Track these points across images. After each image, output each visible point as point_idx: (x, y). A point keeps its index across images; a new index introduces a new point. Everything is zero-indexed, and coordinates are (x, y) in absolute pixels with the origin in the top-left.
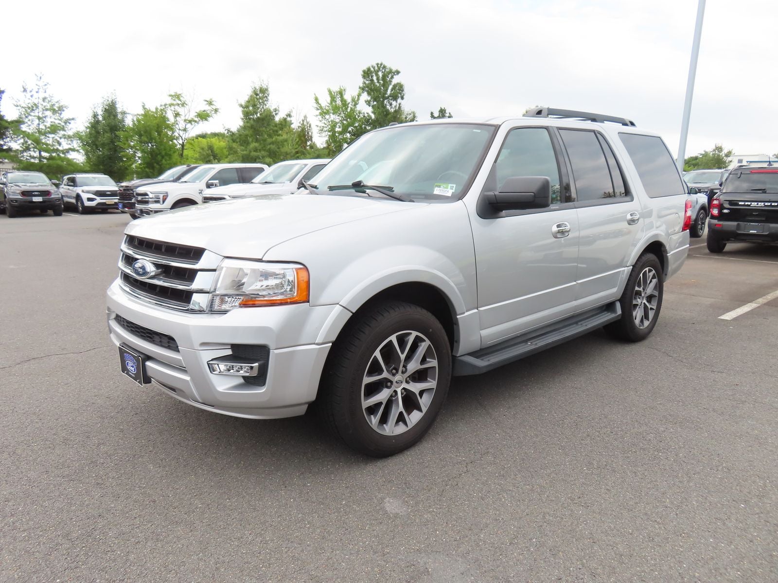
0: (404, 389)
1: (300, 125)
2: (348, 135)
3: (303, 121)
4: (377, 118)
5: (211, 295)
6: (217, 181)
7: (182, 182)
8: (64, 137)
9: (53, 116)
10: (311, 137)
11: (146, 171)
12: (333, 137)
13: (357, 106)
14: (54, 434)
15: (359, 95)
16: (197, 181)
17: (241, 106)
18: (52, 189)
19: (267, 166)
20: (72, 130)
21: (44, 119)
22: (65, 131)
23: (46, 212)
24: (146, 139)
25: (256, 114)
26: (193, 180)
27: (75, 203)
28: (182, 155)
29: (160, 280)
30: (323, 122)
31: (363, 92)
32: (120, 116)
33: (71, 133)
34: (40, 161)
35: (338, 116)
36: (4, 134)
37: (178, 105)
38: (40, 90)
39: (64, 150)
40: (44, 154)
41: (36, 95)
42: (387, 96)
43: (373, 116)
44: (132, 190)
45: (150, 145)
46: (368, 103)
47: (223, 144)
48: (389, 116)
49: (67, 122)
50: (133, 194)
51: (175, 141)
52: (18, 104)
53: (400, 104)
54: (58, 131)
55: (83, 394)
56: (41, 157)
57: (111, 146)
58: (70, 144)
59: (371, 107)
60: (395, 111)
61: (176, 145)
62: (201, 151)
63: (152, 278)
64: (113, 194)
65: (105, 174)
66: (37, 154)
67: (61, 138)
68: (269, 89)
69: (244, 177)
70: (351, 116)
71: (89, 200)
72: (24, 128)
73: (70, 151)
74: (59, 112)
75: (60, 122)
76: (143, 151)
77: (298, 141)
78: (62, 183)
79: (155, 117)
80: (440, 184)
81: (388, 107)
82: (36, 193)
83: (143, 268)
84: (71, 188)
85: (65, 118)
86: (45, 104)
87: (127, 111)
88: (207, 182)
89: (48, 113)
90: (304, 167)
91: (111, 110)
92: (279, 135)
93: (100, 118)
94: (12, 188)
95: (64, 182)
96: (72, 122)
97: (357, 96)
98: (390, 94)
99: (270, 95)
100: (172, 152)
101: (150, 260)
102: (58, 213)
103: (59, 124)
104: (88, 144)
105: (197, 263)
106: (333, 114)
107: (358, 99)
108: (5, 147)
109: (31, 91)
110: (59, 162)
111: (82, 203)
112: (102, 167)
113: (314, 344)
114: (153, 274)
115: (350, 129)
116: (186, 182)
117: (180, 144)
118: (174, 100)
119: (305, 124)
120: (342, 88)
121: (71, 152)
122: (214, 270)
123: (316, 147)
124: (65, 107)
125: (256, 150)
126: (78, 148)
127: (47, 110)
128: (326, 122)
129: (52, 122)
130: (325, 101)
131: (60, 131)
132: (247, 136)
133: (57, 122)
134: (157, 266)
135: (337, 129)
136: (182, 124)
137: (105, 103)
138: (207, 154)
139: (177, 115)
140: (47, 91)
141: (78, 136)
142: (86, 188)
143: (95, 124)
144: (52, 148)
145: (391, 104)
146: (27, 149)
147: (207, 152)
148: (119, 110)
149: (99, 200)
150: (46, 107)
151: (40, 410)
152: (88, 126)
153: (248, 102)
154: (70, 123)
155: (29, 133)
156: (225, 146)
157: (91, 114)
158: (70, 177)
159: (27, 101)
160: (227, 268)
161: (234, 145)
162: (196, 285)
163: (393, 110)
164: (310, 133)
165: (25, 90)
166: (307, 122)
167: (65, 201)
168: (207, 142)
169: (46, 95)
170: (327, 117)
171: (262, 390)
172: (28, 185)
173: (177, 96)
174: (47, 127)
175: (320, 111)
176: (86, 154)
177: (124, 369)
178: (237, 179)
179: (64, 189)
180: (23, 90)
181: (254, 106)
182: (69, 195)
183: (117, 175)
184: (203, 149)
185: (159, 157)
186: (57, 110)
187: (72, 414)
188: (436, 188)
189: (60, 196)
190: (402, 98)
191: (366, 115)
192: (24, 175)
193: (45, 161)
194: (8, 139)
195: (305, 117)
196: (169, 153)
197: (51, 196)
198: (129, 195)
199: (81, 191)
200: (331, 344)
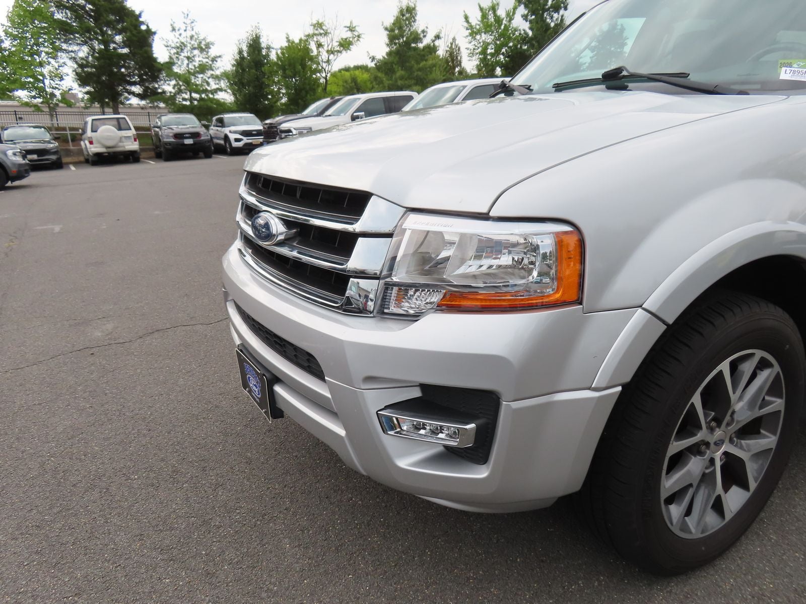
0: (726, 453)
1: (448, 49)
2: (502, 57)
3: (452, 44)
4: (535, 36)
5: (382, 282)
6: (363, 113)
7: (326, 116)
8: (212, 76)
9: (201, 56)
10: (460, 62)
11: (291, 108)
12: (484, 60)
13: (512, 22)
14: (163, 460)
15: (515, 9)
16: (341, 114)
17: (386, 29)
18: (202, 130)
19: (416, 93)
20: (220, 69)
21: (193, 58)
22: (213, 70)
23: (198, 154)
24: (290, 74)
25: (403, 38)
26: (338, 113)
27: (224, 144)
28: (325, 89)
29: (292, 248)
30: (473, 43)
31: (519, 6)
32: (264, 52)
33: (218, 72)
34: (191, 102)
35: (491, 35)
36: (158, 77)
37: (321, 34)
38: (187, 28)
39: (213, 90)
40: (195, 95)
41: (184, 34)
42: (547, 7)
43: (530, 33)
44: (276, 127)
45: (294, 79)
46: (525, 17)
47: (366, 76)
48: (549, 32)
49: (214, 60)
50: (277, 131)
51: (318, 75)
52: (169, 45)
53: (562, 16)
54: (207, 71)
55: (206, 389)
56: (192, 99)
57: (257, 83)
58: (218, 84)
59: (528, 23)
60: (556, 25)
61: (319, 79)
62: (345, 84)
63: (281, 244)
64: (259, 133)
65: (251, 113)
66: (187, 96)
67: (209, 78)
68: (417, 8)
69: (391, 107)
70: (505, 35)
71: (237, 140)
72: (176, 69)
73: (218, 91)
74: (206, 50)
75: (207, 60)
76: (287, 88)
77: (446, 67)
78: (212, 124)
79: (299, 49)
80: (789, 61)
81: (548, 20)
82: (187, 135)
83: (267, 226)
84: (219, 129)
85: (212, 56)
86: (193, 42)
87: (272, 45)
88: (353, 114)
89: (196, 52)
90: (463, 89)
91: (255, 45)
92: (426, 60)
93: (246, 55)
94: (166, 131)
95: (213, 123)
96: (219, 60)
97: (512, 10)
98: (551, 5)
99: (417, 16)
100: (316, 86)
101: (277, 214)
102: (208, 155)
103: (207, 62)
104: (235, 83)
105: (357, 220)
106: (485, 33)
107: (514, 13)
108: (160, 91)
109: (179, 30)
110: (209, 104)
111: (230, 144)
112: (248, 106)
113: (589, 388)
114: (281, 237)
115: (504, 50)
116: (330, 116)
117: (323, 78)
118: (317, 30)
119: (454, 47)
120: (495, 2)
121: (219, 93)
122: (389, 235)
123: (466, 72)
124: (212, 44)
125: (402, 78)
126: (226, 88)
127: (195, 49)
128: (476, 43)
129: (200, 61)
130: (475, 18)
131: (208, 70)
132: (392, 63)
133: (205, 60)
134: (288, 223)
135: (489, 51)
136: (324, 56)
137: (250, 38)
138: (350, 87)
139: (319, 45)
140: (194, 28)
141: (225, 75)
142: (233, 128)
143: (240, 63)
144: (201, 89)
145: (552, 17)
146: (180, 91)
147: (351, 85)
148: (263, 45)
149: (246, 140)
150: (194, 46)
151: (151, 414)
152: (234, 64)
153: (394, 24)
154: (216, 61)
155: (180, 74)
156: (369, 78)
157: (236, 51)
158: (218, 118)
159: (176, 40)
160: (414, 231)
161: (379, 75)
162: (355, 262)
163: (552, 25)
164: (459, 58)
165: (174, 30)
166: (455, 45)
167: (215, 143)
168: (351, 75)
169: (193, 33)
170: (478, 37)
171: (481, 473)
172: (180, 127)
173: (319, 25)
174: (196, 66)
175: (470, 31)
176: (234, 94)
177: (245, 385)
178: (384, 109)
179: (213, 130)
180: (171, 29)
181: (400, 28)
182: (218, 136)
183: (262, 114)
184: (346, 82)
185: (303, 93)
186: (204, 48)
187: (190, 423)
188: (784, 69)
189: (209, 137)
190: (566, 9)
191: (522, 32)
192: (176, 118)
193: (196, 103)
194: (162, 82)
195: (454, 39)
196: (314, 87)
197: (201, 137)
198: (273, 133)
199: (228, 131)
200: (619, 389)
